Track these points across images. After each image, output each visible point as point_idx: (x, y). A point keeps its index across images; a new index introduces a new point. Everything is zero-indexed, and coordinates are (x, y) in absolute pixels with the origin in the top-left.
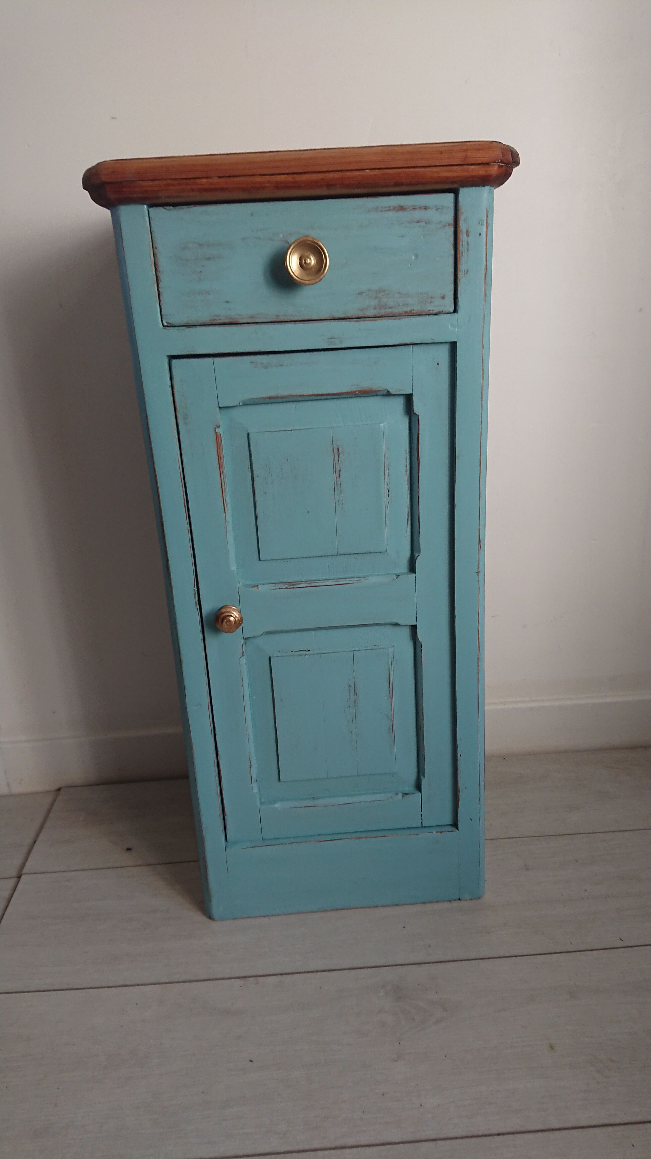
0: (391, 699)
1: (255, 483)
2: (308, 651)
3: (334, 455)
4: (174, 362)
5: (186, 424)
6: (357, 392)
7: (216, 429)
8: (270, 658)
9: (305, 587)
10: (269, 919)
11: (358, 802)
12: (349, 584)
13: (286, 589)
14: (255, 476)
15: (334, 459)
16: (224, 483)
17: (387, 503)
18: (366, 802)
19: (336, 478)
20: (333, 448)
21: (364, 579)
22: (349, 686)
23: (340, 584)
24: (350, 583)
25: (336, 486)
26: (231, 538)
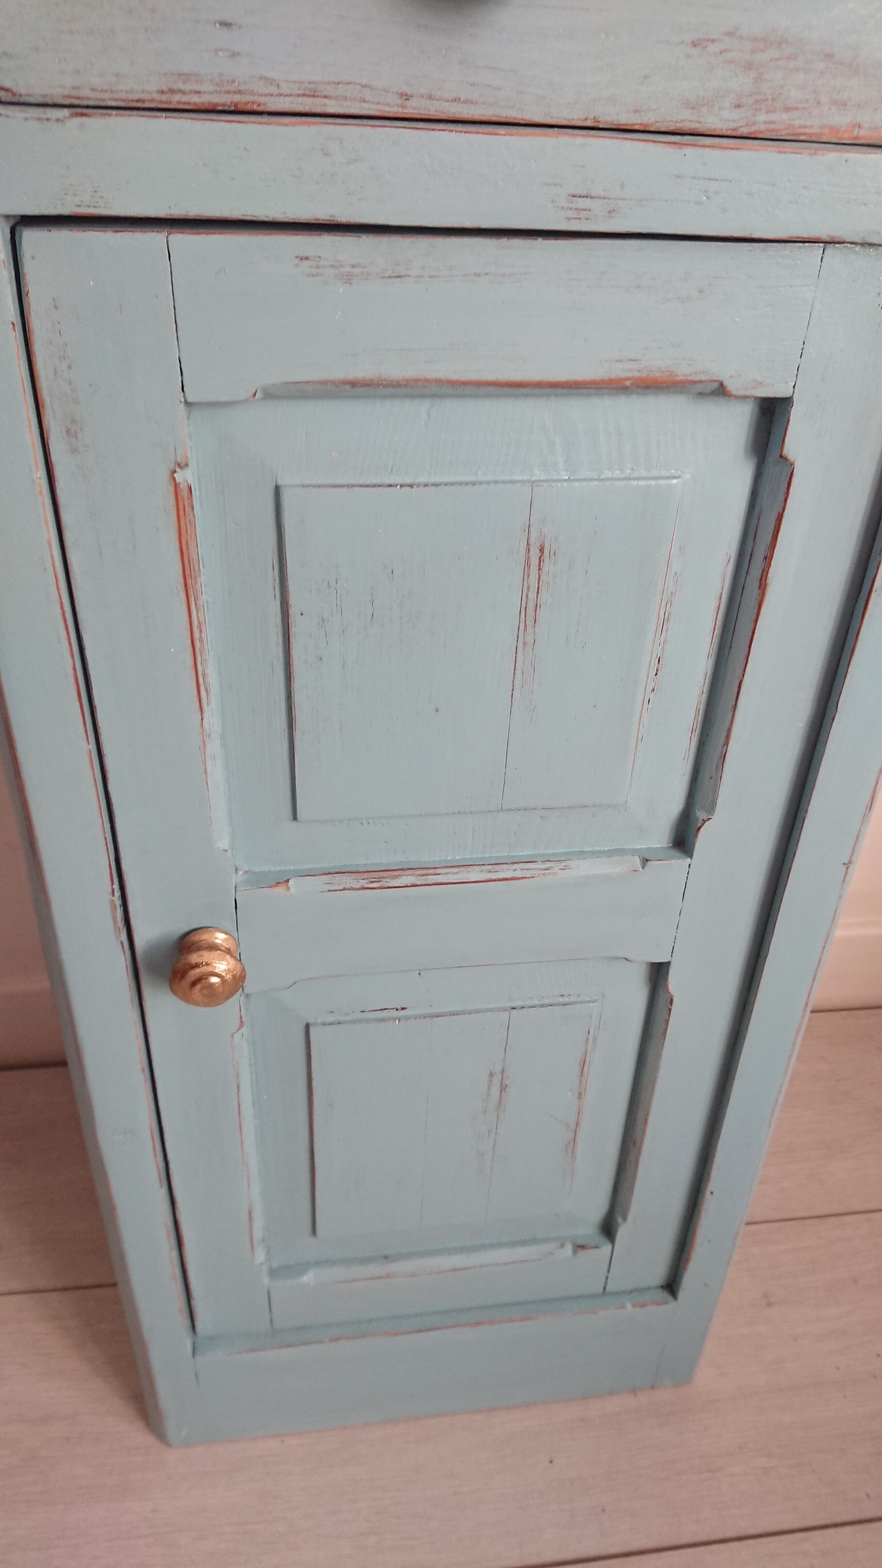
0: (580, 1096)
1: (293, 630)
2: (403, 1009)
3: (528, 564)
4: (30, 237)
5: (74, 450)
6: (628, 383)
7: (175, 472)
8: (307, 1026)
9: (412, 886)
10: (283, 1442)
11: (481, 1266)
12: (522, 878)
13: (362, 891)
14: (293, 611)
15: (526, 575)
16: (201, 632)
17: (649, 689)
18: (498, 1264)
19: (526, 626)
20: (528, 544)
21: (562, 866)
22: (491, 1075)
23: (500, 880)
24: (525, 878)
25: (520, 645)
26: (216, 772)
